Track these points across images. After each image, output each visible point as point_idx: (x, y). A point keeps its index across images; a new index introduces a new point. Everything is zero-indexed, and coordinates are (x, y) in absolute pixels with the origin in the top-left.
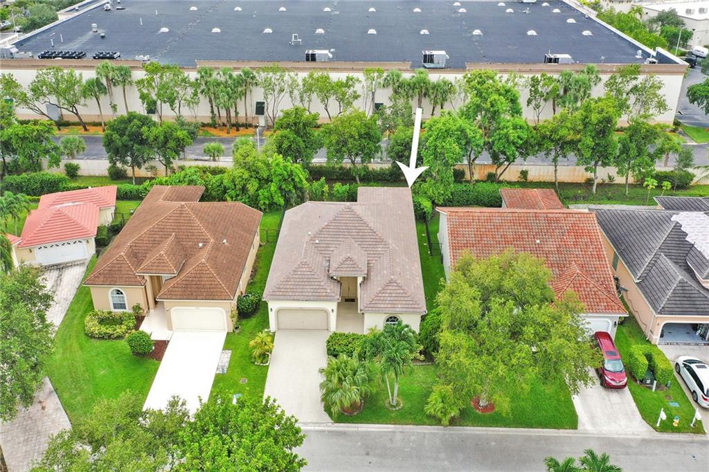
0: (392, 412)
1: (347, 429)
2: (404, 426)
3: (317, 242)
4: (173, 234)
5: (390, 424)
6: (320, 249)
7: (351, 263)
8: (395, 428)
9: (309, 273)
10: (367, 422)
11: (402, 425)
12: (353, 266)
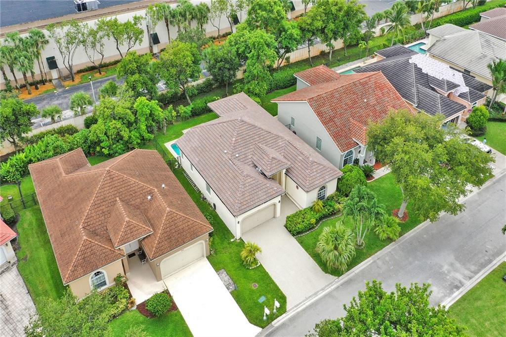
0: (363, 249)
1: (349, 276)
3: (237, 155)
4: (118, 199)
6: (242, 160)
7: (276, 160)
8: (373, 258)
9: (254, 182)
11: (374, 254)
12: (279, 163)
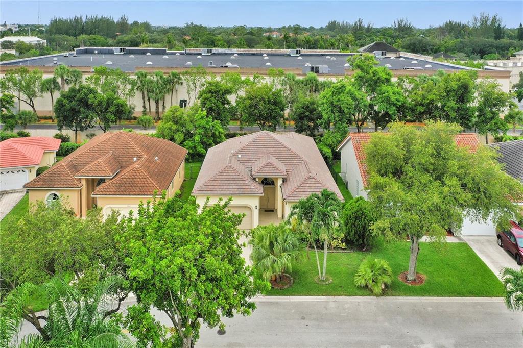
0: (323, 285)
1: (279, 300)
2: (336, 297)
3: (240, 156)
4: (111, 152)
5: (322, 295)
6: (242, 162)
7: (272, 167)
9: (234, 174)
10: (299, 294)
11: (335, 296)
12: (273, 169)
